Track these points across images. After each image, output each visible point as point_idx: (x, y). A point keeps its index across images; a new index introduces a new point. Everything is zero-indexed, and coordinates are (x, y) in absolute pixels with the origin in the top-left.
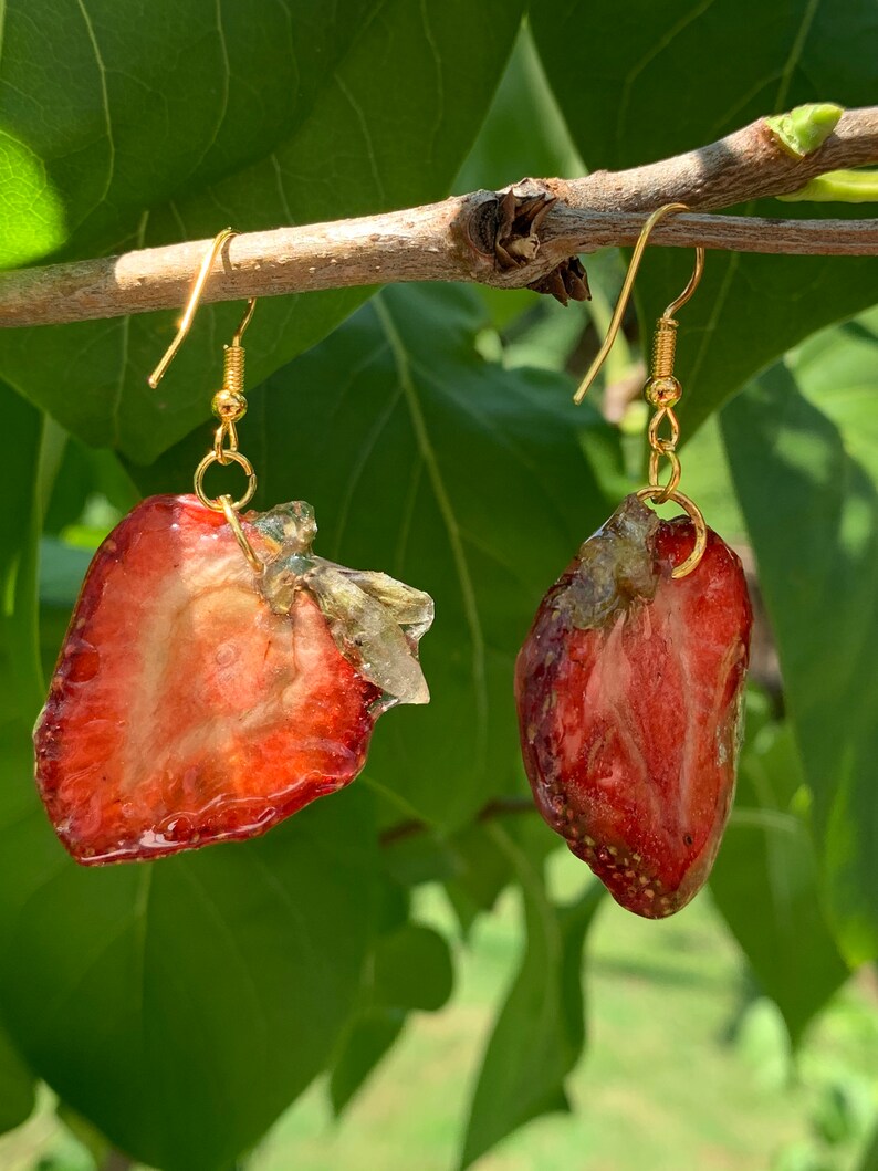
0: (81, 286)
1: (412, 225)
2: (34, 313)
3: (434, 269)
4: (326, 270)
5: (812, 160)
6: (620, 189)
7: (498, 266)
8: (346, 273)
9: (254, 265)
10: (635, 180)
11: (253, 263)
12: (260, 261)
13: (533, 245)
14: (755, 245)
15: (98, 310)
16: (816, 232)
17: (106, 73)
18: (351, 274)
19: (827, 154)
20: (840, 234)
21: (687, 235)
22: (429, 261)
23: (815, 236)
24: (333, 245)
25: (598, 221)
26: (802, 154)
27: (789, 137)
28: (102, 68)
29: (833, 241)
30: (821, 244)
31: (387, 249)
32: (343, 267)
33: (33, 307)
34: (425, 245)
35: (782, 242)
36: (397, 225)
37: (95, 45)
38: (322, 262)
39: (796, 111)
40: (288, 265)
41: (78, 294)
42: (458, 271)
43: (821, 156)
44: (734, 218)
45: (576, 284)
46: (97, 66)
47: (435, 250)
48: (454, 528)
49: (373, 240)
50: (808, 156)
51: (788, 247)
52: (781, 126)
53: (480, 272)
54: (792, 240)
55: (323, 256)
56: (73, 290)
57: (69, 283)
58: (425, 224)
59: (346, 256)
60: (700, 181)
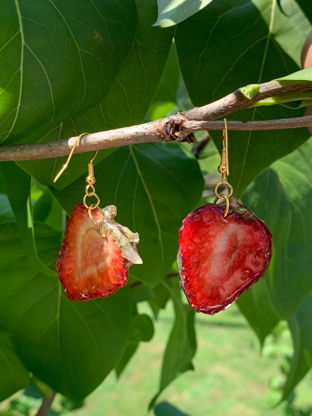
0: (54, 149)
1: (146, 129)
2: (41, 156)
3: (154, 140)
4: (124, 142)
5: (253, 99)
6: (202, 113)
7: (171, 139)
8: (129, 142)
9: (104, 141)
10: (206, 110)
11: (103, 141)
12: (105, 140)
13: (181, 134)
14: (240, 129)
15: (59, 155)
16: (256, 125)
17: (52, 87)
18: (131, 142)
19: (257, 97)
20: (262, 125)
21: (221, 127)
22: (152, 138)
23: (256, 126)
24: (125, 135)
25: (197, 125)
26: (251, 99)
27: (246, 94)
28: (50, 86)
29: (261, 127)
30: (257, 128)
31: (140, 135)
32: (129, 141)
33: (40, 155)
34: (151, 134)
35: (247, 128)
36: (142, 128)
37: (48, 79)
38: (123, 140)
39: (248, 86)
40: (113, 141)
41: (54, 151)
42: (160, 140)
43: (256, 98)
44: (234, 122)
45: (192, 139)
46: (49, 85)
47: (153, 135)
48: (150, 196)
49: (136, 133)
50: (252, 99)
51: (249, 129)
52: (244, 91)
53: (167, 140)
54: (250, 127)
55: (123, 138)
56: (52, 150)
57: (51, 148)
58: (150, 128)
59: (129, 138)
60: (223, 108)
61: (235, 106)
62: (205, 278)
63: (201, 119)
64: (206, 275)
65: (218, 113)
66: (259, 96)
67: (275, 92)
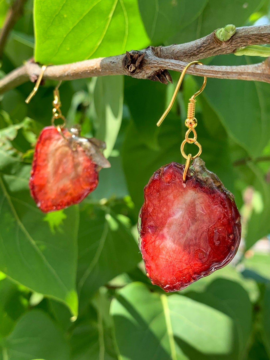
19: (234, 41)
27: (221, 35)
45: (163, 79)
52: (221, 31)
61: (207, 48)
62: (160, 247)
63: (172, 58)
64: (162, 244)
65: (190, 53)
66: (236, 40)
67: (255, 38)
